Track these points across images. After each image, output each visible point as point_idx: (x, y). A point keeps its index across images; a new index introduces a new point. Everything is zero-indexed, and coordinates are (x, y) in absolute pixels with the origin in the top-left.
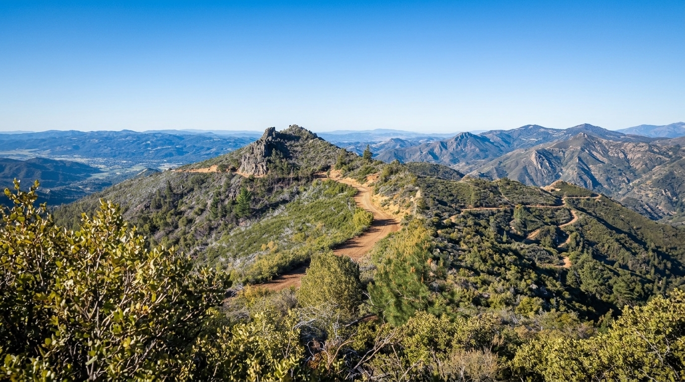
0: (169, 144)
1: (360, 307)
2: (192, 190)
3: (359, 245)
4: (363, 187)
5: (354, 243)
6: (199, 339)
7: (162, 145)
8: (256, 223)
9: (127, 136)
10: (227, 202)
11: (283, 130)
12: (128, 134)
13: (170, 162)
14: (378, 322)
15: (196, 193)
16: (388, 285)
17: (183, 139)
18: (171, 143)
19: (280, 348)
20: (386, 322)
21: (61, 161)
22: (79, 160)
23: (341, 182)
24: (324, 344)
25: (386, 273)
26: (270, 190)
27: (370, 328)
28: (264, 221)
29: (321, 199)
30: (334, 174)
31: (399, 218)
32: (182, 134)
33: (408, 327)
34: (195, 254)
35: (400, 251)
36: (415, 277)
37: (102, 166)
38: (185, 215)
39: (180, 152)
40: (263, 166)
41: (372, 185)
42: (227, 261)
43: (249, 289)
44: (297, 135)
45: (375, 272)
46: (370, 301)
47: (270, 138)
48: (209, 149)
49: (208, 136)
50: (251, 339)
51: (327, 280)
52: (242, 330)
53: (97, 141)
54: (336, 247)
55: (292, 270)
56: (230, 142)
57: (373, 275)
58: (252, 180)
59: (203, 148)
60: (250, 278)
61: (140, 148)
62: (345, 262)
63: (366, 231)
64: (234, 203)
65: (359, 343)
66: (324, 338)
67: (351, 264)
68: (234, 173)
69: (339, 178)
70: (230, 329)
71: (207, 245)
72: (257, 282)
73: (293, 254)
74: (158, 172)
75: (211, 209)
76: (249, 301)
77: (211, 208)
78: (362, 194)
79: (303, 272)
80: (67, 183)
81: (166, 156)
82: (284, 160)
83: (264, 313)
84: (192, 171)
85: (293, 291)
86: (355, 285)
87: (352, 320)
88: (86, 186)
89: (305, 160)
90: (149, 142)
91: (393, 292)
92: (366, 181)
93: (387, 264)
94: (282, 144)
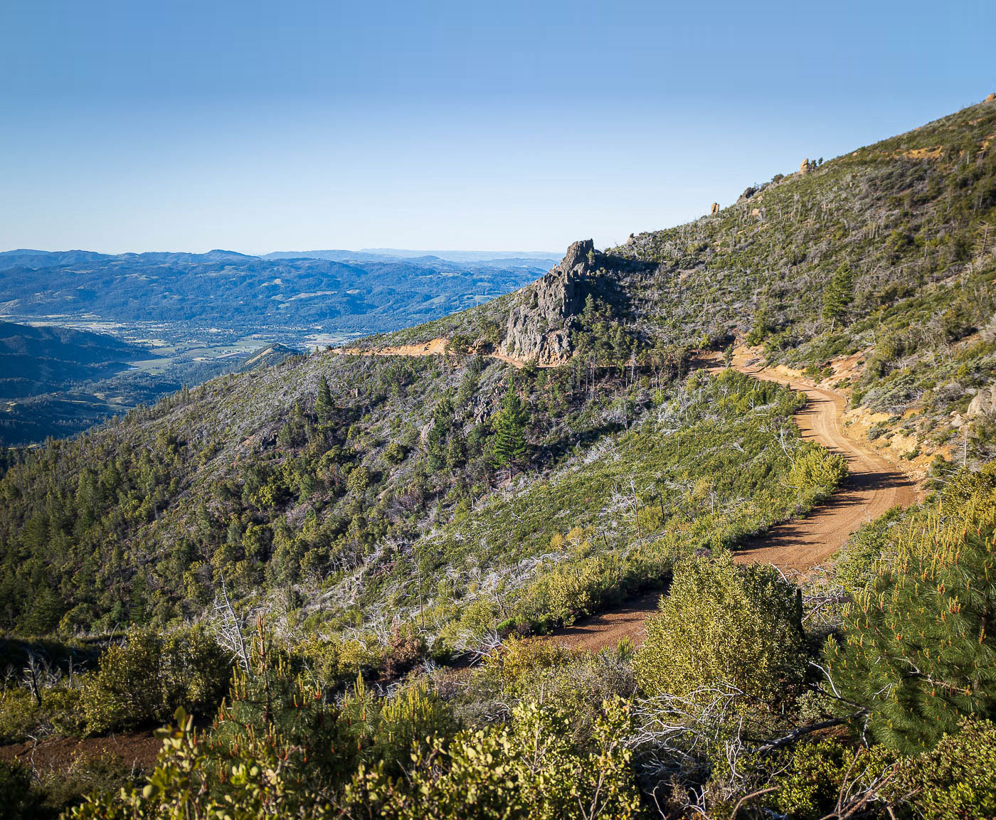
0: (329, 286)
1: (802, 700)
2: (382, 399)
3: (806, 539)
4: (820, 389)
5: (791, 532)
6: (362, 768)
7: (310, 288)
8: (540, 479)
9: (222, 268)
10: (468, 429)
11: (613, 246)
12: (224, 260)
13: (330, 330)
14: (850, 741)
15: (395, 406)
16: (882, 646)
17: (366, 273)
18: (335, 285)
19: (575, 799)
20: (873, 741)
21: (48, 330)
22: (95, 327)
23: (762, 377)
24: (700, 794)
25: (878, 614)
26: (577, 400)
27: (826, 755)
28: (560, 477)
29: (710, 419)
30: (743, 357)
31: (919, 471)
32: (360, 261)
33: (937, 759)
34: (385, 559)
35: (920, 554)
36: (962, 627)
37: (157, 343)
38: (364, 462)
39: (356, 306)
40: (560, 340)
41: (845, 384)
42: (466, 578)
43: (513, 648)
44: (650, 259)
45: (846, 609)
46: (831, 685)
47: (579, 268)
48: (427, 298)
49: (427, 265)
50: (499, 771)
51: (714, 627)
52: (474, 748)
53: (143, 278)
54: (744, 542)
55: (626, 600)
56: (481, 280)
57: (841, 617)
58: (532, 373)
59: (414, 294)
60: (519, 619)
61: (255, 296)
62: (764, 581)
63: (824, 504)
64: (485, 432)
65: (796, 794)
66: (699, 777)
67: (780, 587)
68: (486, 357)
69: (754, 367)
70: (445, 747)
71: (417, 536)
72: (535, 630)
73: (628, 559)
74: (300, 356)
75: (430, 448)
76: (514, 679)
77: (430, 445)
78: (817, 407)
79: (653, 606)
80: (62, 385)
81: (322, 315)
82: (614, 324)
83: (540, 707)
84: (385, 353)
85: (624, 656)
86: (788, 642)
87: (777, 734)
88: (112, 391)
89: (669, 322)
90: (278, 281)
91: (894, 664)
92: (830, 373)
93: (879, 589)
94: (610, 283)
